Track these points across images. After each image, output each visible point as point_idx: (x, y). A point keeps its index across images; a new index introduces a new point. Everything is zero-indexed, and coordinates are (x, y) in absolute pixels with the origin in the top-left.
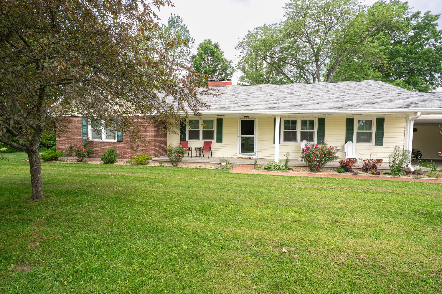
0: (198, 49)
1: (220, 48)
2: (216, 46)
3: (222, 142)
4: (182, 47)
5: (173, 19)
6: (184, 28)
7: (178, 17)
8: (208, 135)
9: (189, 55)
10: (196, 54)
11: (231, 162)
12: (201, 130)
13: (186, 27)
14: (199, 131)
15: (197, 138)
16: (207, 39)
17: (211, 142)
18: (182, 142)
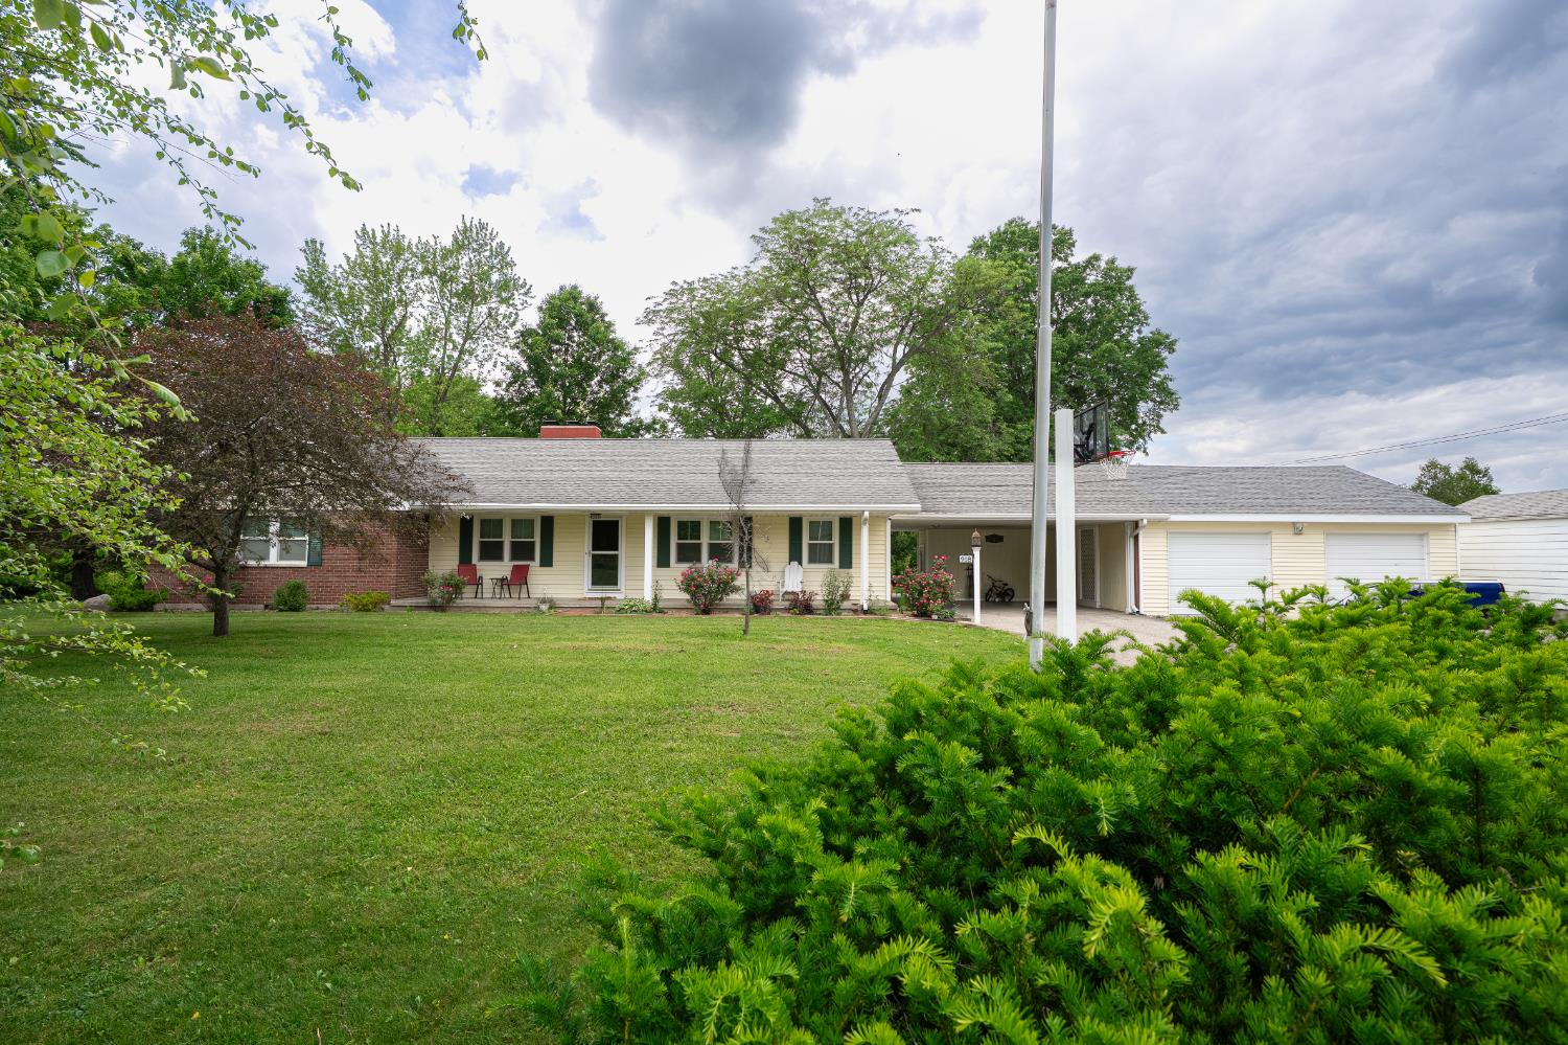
0: (540, 309)
1: (605, 309)
2: (593, 306)
3: (551, 565)
4: (493, 305)
5: (466, 230)
6: (501, 252)
7: (483, 226)
8: (522, 551)
9: (514, 324)
10: (535, 327)
11: (558, 604)
12: (507, 540)
13: (506, 249)
14: (502, 543)
15: (499, 557)
16: (568, 283)
17: (528, 566)
18: (463, 568)
